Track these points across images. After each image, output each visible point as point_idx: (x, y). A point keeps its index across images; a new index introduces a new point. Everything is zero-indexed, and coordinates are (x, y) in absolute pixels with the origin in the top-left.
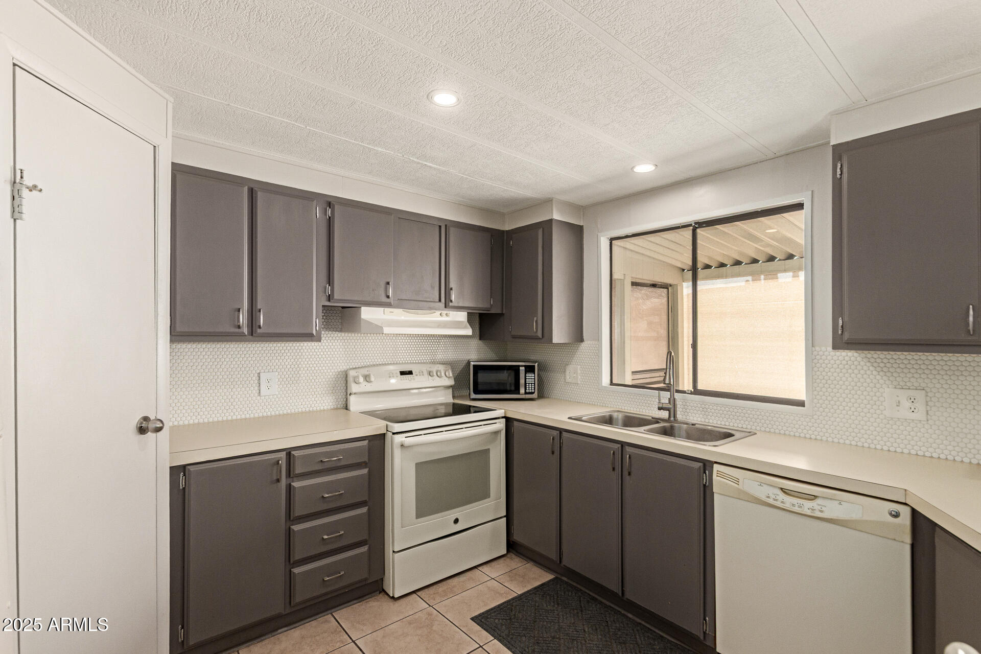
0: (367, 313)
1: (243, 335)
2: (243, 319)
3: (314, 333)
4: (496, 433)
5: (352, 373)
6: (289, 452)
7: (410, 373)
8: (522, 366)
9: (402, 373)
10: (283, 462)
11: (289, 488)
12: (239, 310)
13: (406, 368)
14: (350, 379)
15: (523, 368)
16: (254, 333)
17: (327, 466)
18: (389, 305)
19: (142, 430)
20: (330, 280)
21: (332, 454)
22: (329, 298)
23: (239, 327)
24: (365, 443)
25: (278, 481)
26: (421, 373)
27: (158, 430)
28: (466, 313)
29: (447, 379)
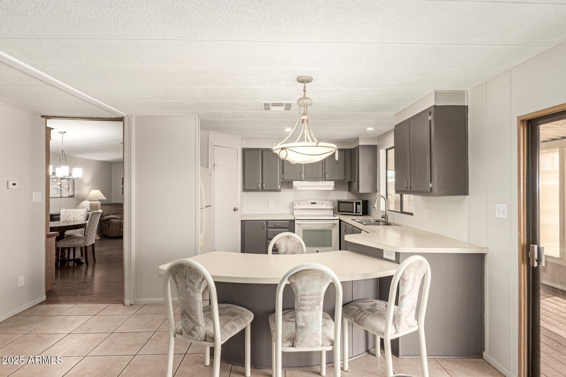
0: (295, 183)
1: (260, 190)
2: (260, 186)
3: (278, 189)
4: (335, 224)
5: (295, 202)
6: (267, 221)
7: (315, 203)
8: (355, 202)
9: (312, 203)
10: (265, 223)
11: (267, 231)
12: (258, 184)
13: (313, 201)
14: (294, 204)
15: (355, 203)
16: (263, 190)
17: (276, 226)
18: (302, 180)
19: (234, 210)
20: (283, 174)
21: (278, 223)
22: (283, 179)
23: (259, 188)
24: (288, 222)
25: (264, 228)
26: (320, 204)
27: (237, 210)
28: (334, 182)
29: (330, 206)
